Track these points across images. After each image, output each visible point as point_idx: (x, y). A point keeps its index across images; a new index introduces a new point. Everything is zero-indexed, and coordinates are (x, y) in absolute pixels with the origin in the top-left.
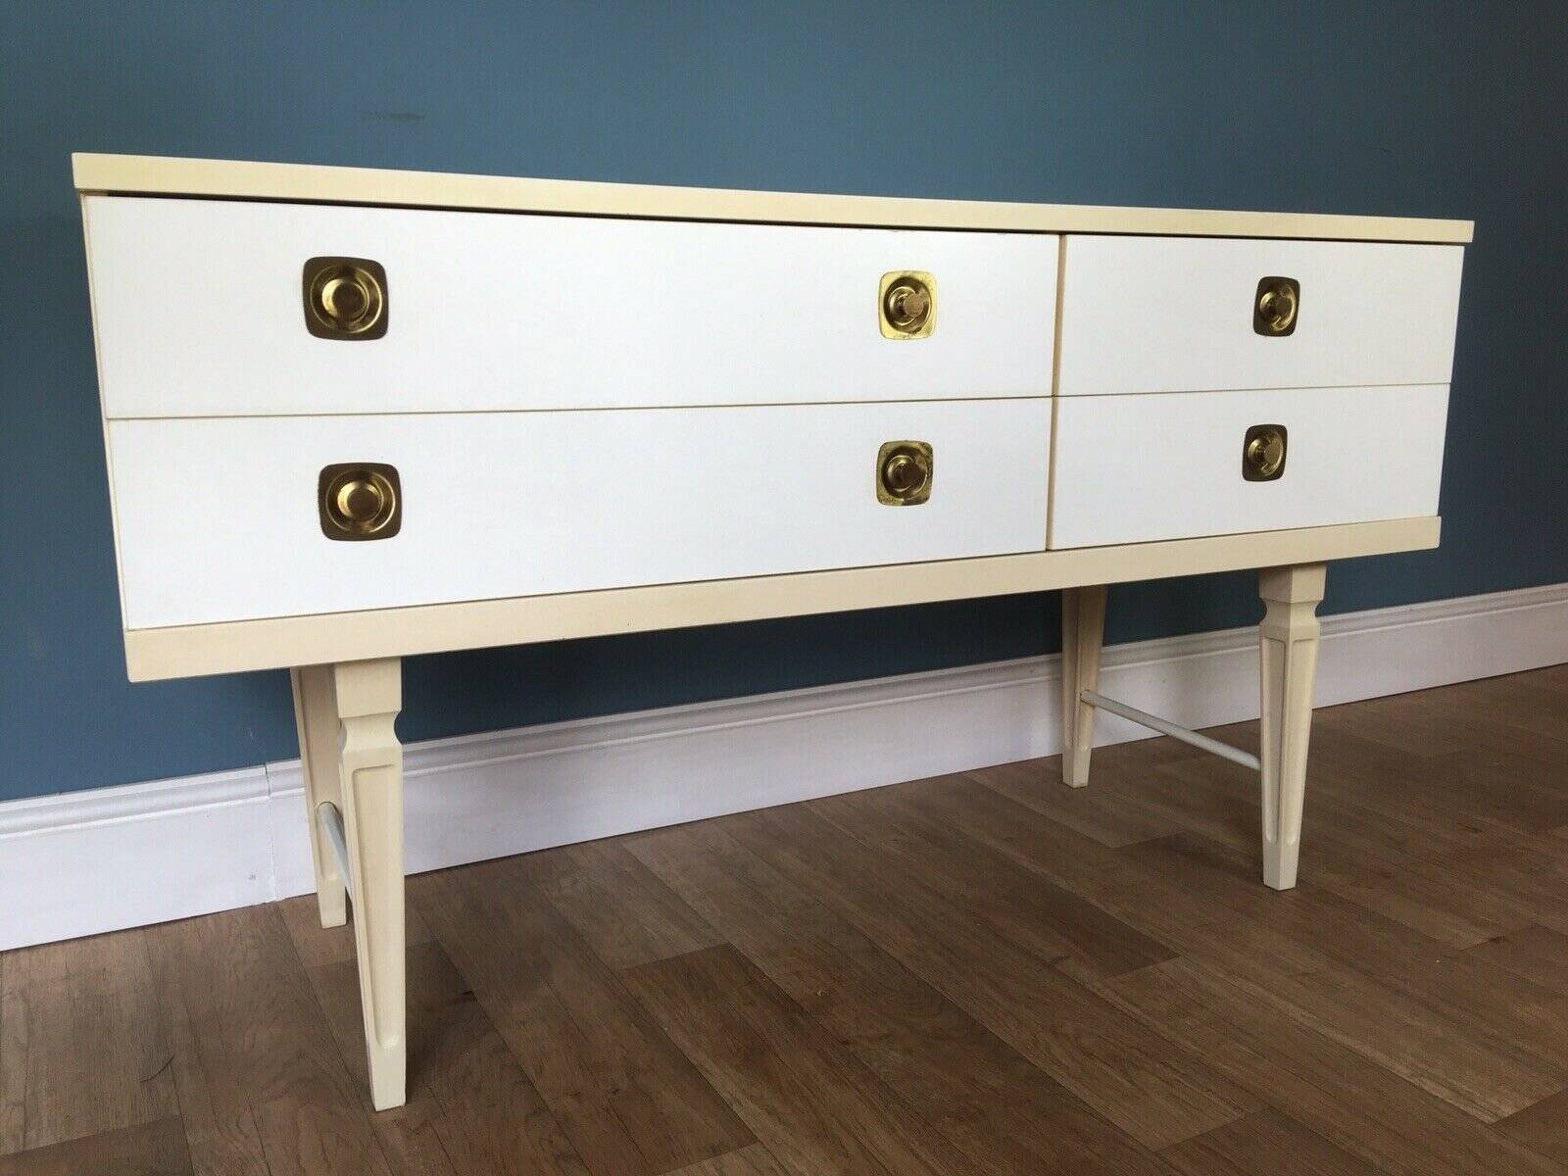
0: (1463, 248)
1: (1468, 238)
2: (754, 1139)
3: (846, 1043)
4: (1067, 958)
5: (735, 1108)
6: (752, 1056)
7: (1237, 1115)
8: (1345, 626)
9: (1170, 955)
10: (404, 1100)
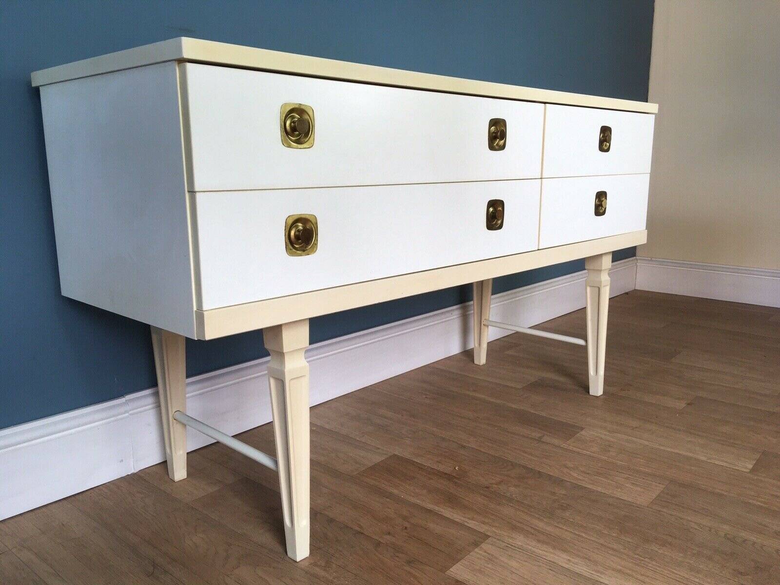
0: (654, 116)
1: (656, 111)
2: (488, 537)
3: (487, 488)
4: (543, 436)
5: (466, 524)
6: (452, 500)
7: (664, 486)
8: (554, 284)
9: (582, 429)
10: (309, 554)
